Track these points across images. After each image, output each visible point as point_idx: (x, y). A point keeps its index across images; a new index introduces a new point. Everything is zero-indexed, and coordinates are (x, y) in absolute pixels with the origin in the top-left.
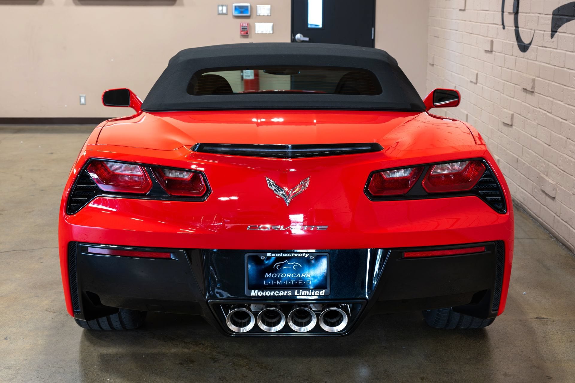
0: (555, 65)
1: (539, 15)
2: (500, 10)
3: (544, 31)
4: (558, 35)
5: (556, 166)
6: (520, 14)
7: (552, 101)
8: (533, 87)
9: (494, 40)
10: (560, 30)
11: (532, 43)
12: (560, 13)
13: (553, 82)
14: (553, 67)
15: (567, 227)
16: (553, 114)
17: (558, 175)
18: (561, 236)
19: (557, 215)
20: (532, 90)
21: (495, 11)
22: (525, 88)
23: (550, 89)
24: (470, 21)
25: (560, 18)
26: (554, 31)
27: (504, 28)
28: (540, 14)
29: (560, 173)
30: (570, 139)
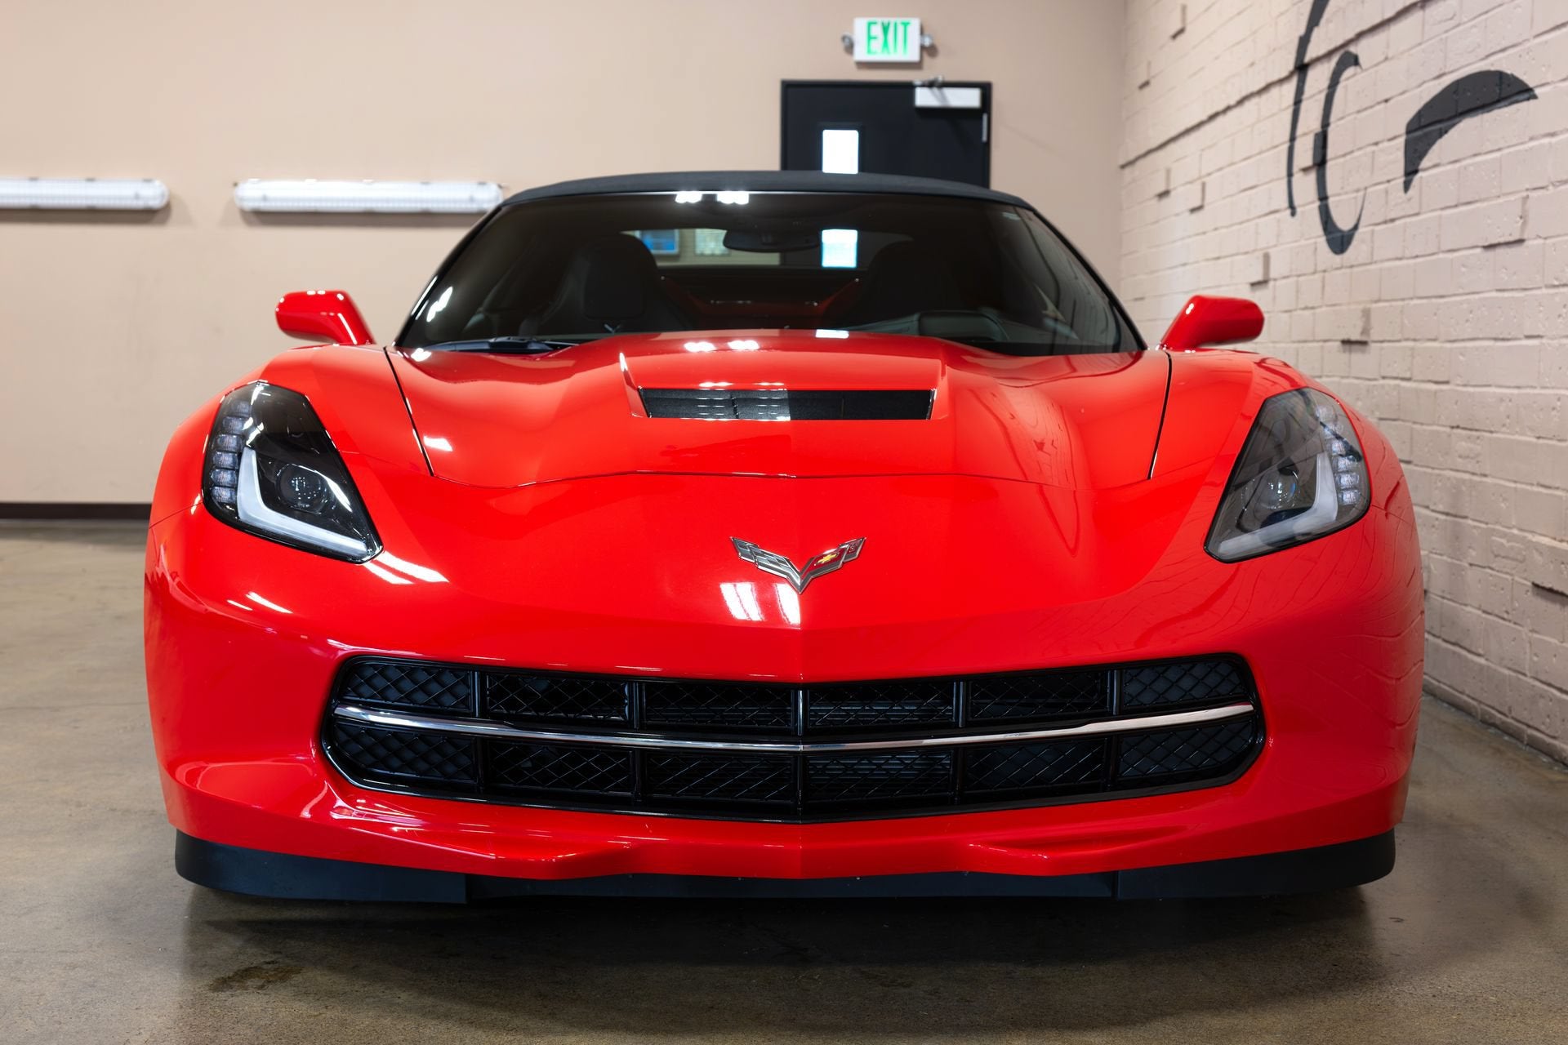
0: (1414, 255)
1: (1374, 148)
2: (1284, 172)
3: (1388, 181)
4: (1421, 177)
5: (1427, 507)
6: (1329, 165)
7: (1412, 349)
8: (1365, 331)
9: (1272, 252)
10: (1425, 163)
11: (1362, 223)
12: (1424, 121)
13: (1412, 299)
14: (1412, 262)
15: (1460, 656)
16: (1415, 381)
17: (1433, 530)
18: (1444, 684)
19: (1434, 635)
20: (1364, 338)
21: (1271, 181)
22: (1345, 337)
23: (1406, 321)
24: (1216, 229)
25: (1426, 135)
26: (1411, 171)
27: (1293, 214)
28: (1376, 144)
29: (1437, 523)
30: (1458, 427)
